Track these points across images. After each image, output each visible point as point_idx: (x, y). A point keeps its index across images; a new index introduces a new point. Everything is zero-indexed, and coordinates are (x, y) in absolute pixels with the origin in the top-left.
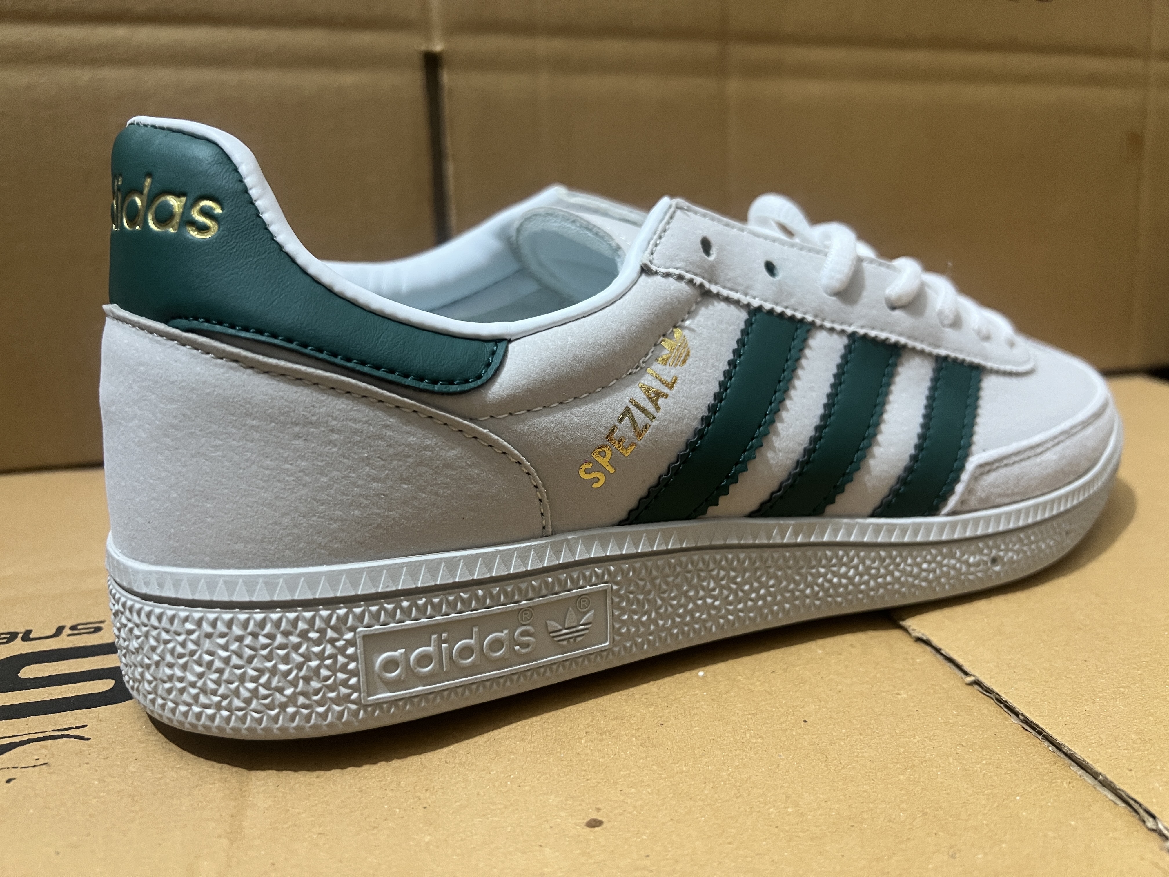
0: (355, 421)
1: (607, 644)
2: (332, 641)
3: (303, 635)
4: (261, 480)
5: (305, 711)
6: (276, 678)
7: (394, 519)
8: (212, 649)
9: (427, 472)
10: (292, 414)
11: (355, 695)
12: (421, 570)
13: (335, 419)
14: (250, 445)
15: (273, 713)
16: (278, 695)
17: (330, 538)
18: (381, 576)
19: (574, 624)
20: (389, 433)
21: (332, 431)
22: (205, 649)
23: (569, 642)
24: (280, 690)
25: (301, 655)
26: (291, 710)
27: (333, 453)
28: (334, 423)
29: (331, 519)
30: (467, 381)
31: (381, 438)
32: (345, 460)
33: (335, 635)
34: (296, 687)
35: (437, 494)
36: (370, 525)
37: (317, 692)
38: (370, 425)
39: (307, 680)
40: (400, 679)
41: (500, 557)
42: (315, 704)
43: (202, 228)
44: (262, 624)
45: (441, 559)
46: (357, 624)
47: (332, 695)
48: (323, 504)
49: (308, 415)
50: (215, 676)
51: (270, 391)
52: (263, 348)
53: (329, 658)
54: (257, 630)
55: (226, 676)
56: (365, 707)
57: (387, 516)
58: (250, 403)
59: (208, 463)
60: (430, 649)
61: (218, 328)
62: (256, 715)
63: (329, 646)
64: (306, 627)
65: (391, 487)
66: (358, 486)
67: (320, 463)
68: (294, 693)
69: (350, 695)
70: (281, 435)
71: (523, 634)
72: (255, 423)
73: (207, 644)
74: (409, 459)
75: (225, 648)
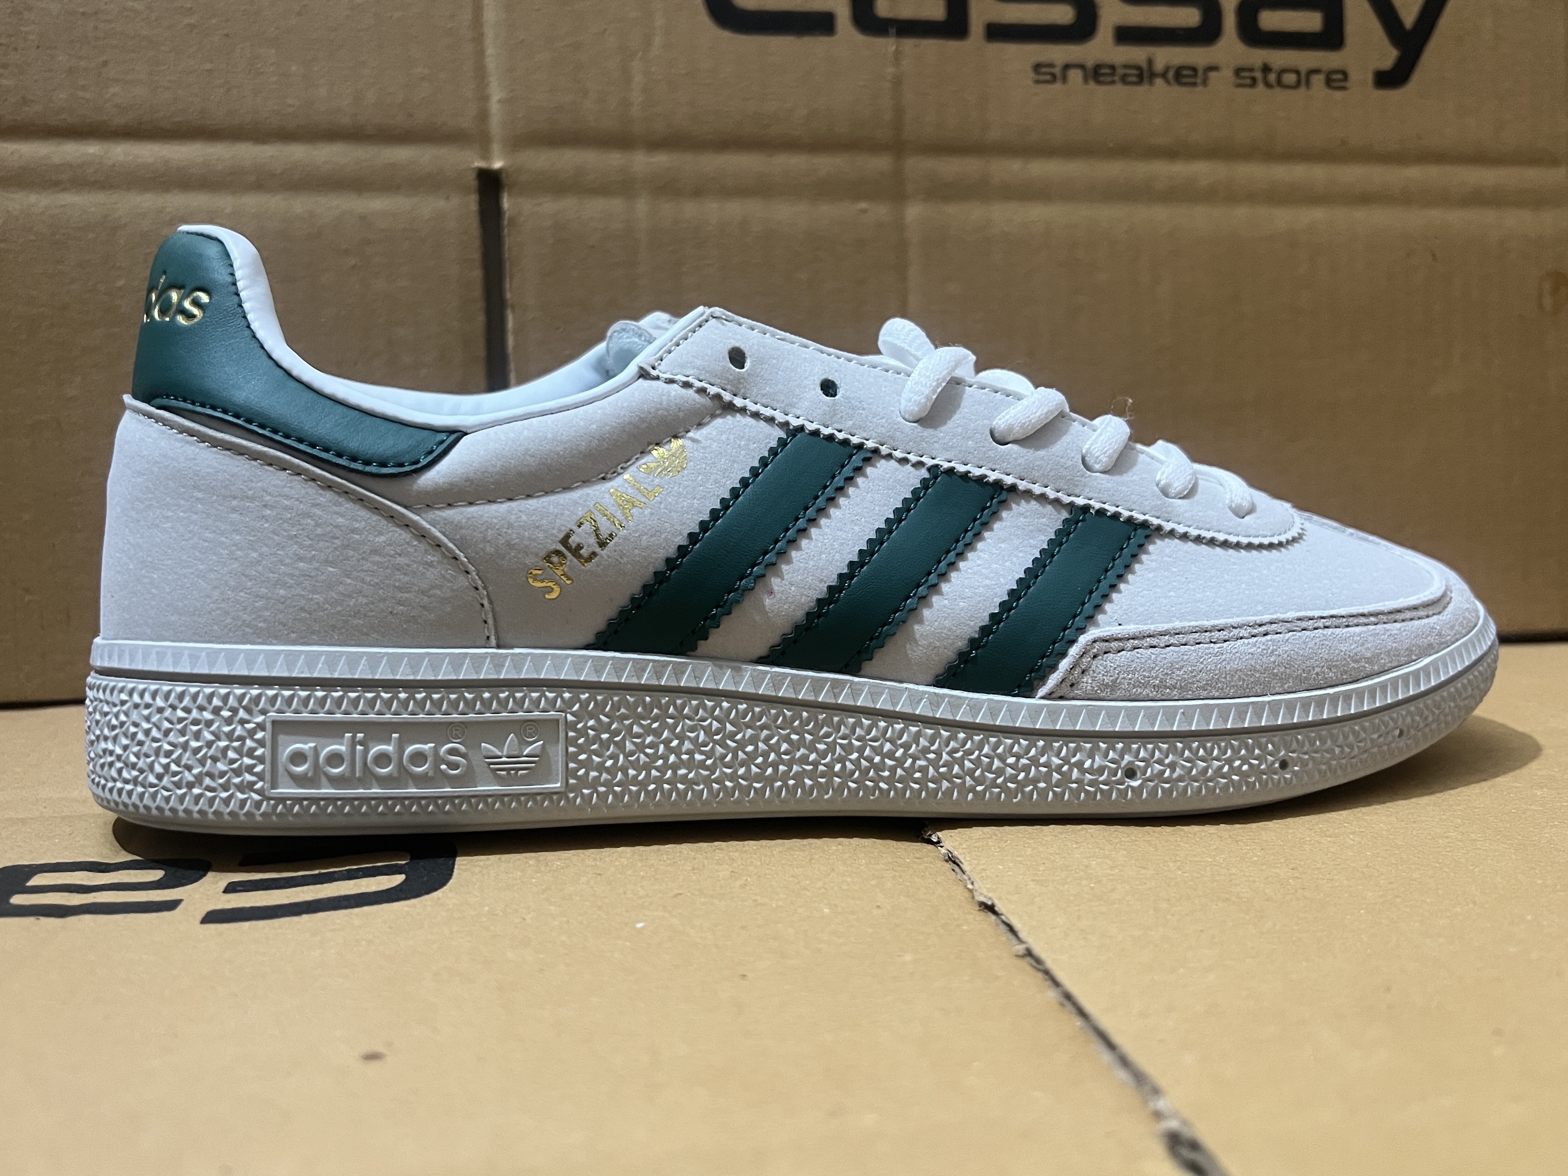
0: (287, 497)
1: (558, 785)
2: (243, 722)
3: (216, 711)
4: (200, 551)
5: (209, 794)
6: (187, 754)
7: (318, 603)
8: (138, 721)
9: (353, 557)
10: (232, 488)
11: (259, 785)
12: (340, 661)
13: (270, 494)
14: (195, 517)
15: (180, 792)
16: (187, 773)
17: (254, 616)
18: (298, 661)
19: (516, 753)
20: (319, 512)
21: (265, 506)
22: (132, 720)
23: (509, 773)
24: (189, 768)
25: (212, 733)
26: (196, 791)
27: (265, 529)
28: (268, 498)
29: (257, 596)
30: (402, 465)
31: (308, 515)
32: (276, 537)
33: (246, 716)
34: (204, 765)
35: (363, 581)
36: (294, 606)
37: (222, 774)
38: (301, 502)
39: (215, 759)
40: (307, 774)
41: (429, 660)
42: (220, 789)
43: (190, 316)
44: (181, 697)
45: (363, 652)
46: (269, 707)
47: (237, 780)
48: (251, 580)
49: (245, 489)
50: (136, 749)
51: (216, 465)
52: (215, 424)
53: (237, 741)
54: (176, 703)
55: (145, 748)
56: (269, 799)
57: (312, 599)
58: (198, 475)
59: (159, 534)
60: (343, 748)
61: (182, 404)
62: (166, 794)
63: (239, 728)
64: (220, 704)
65: (317, 569)
66: (284, 565)
67: (251, 538)
68: (201, 773)
69: (255, 783)
70: (219, 507)
71: (452, 752)
72: (200, 495)
73: (135, 716)
74: (335, 541)
75: (147, 719)
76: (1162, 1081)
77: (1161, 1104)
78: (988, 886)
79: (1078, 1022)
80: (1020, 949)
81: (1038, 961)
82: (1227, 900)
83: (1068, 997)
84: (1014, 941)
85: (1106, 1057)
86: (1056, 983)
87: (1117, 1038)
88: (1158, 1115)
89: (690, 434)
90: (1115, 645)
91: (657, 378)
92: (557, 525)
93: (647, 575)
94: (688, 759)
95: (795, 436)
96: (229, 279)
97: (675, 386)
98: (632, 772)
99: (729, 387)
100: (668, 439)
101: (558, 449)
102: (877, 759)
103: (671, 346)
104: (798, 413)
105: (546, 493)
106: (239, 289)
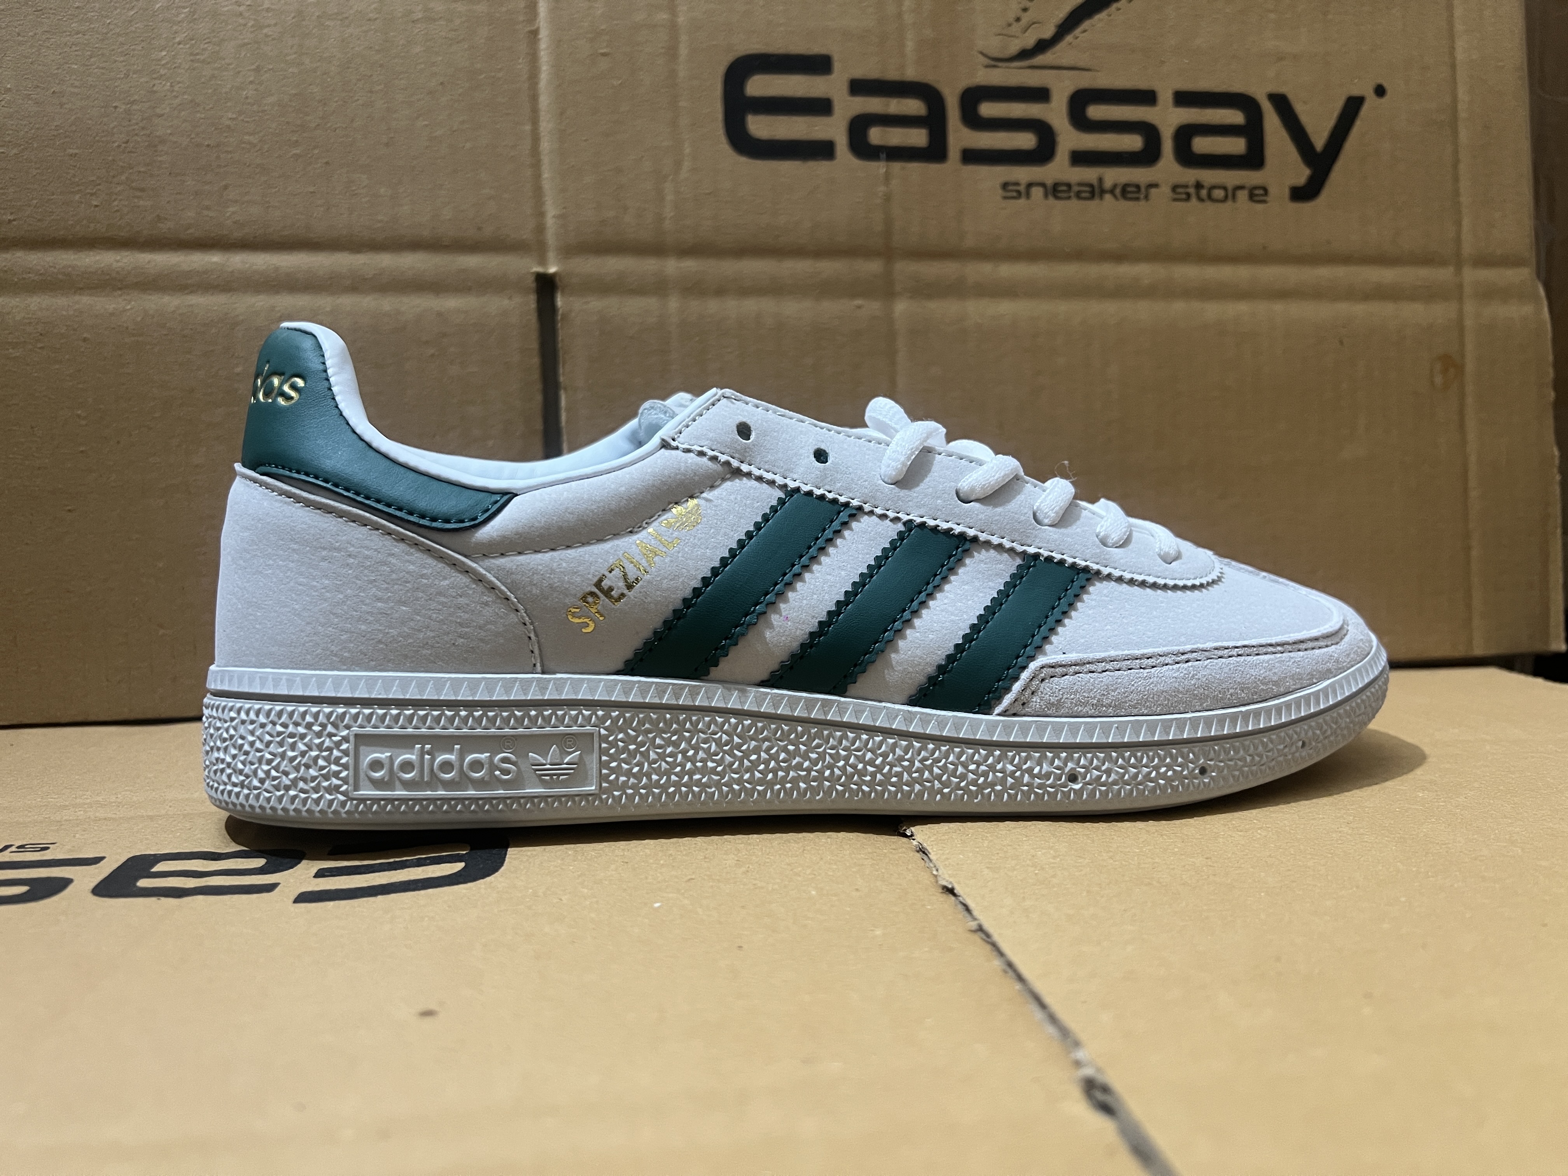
0: (367, 548)
1: (593, 788)
2: (330, 735)
3: (309, 726)
4: (295, 594)
5: (303, 796)
6: (285, 762)
7: (393, 636)
8: (244, 734)
9: (422, 598)
10: (322, 540)
11: (344, 788)
12: (411, 684)
13: (353, 546)
14: (291, 565)
15: (278, 794)
16: (284, 777)
17: (340, 647)
18: (376, 684)
19: (558, 761)
20: (394, 561)
21: (349, 556)
22: (240, 734)
23: (552, 778)
24: (286, 774)
25: (305, 744)
26: (292, 793)
27: (349, 575)
28: (352, 549)
29: (342, 631)
30: (462, 521)
31: (384, 563)
32: (358, 582)
33: (334, 731)
34: (298, 772)
35: (430, 618)
36: (373, 639)
37: (314, 779)
38: (379, 552)
39: (308, 767)
40: (384, 778)
41: (485, 684)
42: (312, 791)
43: (288, 398)
44: (280, 714)
45: (431, 677)
46: (352, 723)
47: (326, 784)
48: (337, 617)
49: (333, 542)
50: (242, 758)
51: (309, 522)
52: (309, 487)
53: (326, 750)
54: (276, 719)
55: (250, 758)
56: (353, 799)
57: (388, 633)
58: (294, 530)
59: (262, 579)
60: (414, 757)
61: (281, 471)
62: (267, 795)
63: (328, 740)
64: (312, 720)
65: (392, 608)
66: (365, 605)
67: (338, 582)
68: (296, 777)
69: (341, 786)
70: (313, 557)
71: (505, 760)
72: (296, 547)
73: (242, 730)
74: (407, 585)
75: (252, 733)
76: (1082, 1036)
77: (1080, 1055)
78: (950, 872)
79: (1018, 986)
80: (973, 925)
81: (988, 935)
82: (1150, 884)
83: (1010, 965)
84: (969, 918)
85: (1039, 1015)
86: (1001, 954)
87: (1048, 999)
88: (1078, 1064)
89: (704, 495)
90: (1059, 670)
91: (677, 448)
92: (592, 571)
93: (666, 612)
94: (702, 766)
95: (792, 496)
96: (321, 367)
97: (692, 455)
98: (655, 777)
99: (737, 455)
100: (685, 499)
101: (593, 507)
102: (860, 766)
103: (689, 422)
104: (795, 476)
105: (583, 544)
106: (329, 375)
